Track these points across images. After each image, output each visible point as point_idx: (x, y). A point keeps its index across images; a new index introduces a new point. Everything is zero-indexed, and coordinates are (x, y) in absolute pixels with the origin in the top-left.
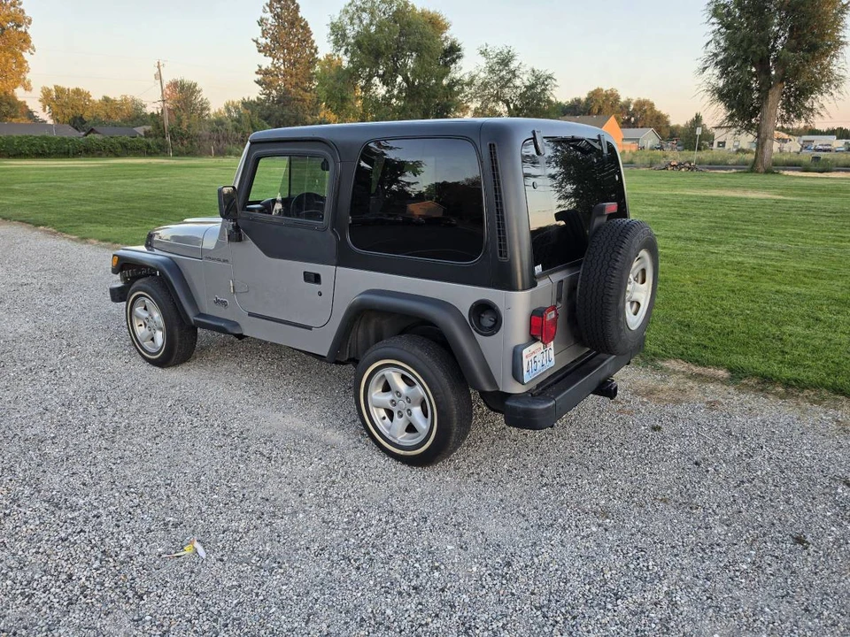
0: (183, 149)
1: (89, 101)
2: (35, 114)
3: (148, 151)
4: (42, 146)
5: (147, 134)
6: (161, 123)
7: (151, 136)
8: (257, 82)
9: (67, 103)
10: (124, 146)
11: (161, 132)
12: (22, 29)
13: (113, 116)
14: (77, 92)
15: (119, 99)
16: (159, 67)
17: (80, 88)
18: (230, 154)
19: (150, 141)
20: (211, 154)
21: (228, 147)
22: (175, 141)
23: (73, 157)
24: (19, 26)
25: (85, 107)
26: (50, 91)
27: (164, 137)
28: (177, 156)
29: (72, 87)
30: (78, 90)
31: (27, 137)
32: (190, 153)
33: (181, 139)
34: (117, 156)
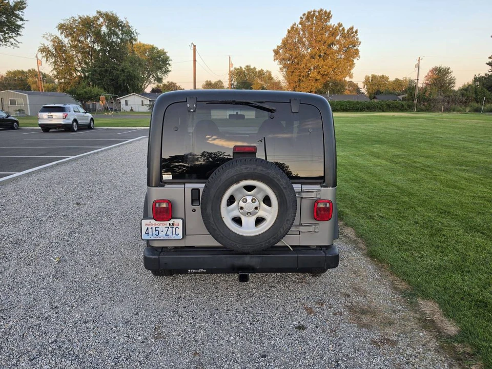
0: (423, 107)
1: (387, 81)
2: (360, 90)
3: (402, 109)
4: (346, 106)
5: (404, 99)
6: (413, 93)
7: (405, 100)
8: (488, 64)
9: (376, 83)
10: (388, 106)
11: (412, 98)
12: (356, 48)
13: (396, 89)
14: (383, 77)
15: (402, 79)
16: (419, 60)
17: (384, 75)
18: (454, 111)
19: (404, 103)
20: (441, 111)
21: (454, 106)
22: (420, 103)
23: (360, 111)
24: (355, 46)
25: (384, 85)
26: (369, 77)
27: (413, 101)
28: (419, 111)
29: (380, 75)
30: (383, 76)
31: (340, 101)
32: (427, 110)
33: (424, 102)
34: (383, 111)
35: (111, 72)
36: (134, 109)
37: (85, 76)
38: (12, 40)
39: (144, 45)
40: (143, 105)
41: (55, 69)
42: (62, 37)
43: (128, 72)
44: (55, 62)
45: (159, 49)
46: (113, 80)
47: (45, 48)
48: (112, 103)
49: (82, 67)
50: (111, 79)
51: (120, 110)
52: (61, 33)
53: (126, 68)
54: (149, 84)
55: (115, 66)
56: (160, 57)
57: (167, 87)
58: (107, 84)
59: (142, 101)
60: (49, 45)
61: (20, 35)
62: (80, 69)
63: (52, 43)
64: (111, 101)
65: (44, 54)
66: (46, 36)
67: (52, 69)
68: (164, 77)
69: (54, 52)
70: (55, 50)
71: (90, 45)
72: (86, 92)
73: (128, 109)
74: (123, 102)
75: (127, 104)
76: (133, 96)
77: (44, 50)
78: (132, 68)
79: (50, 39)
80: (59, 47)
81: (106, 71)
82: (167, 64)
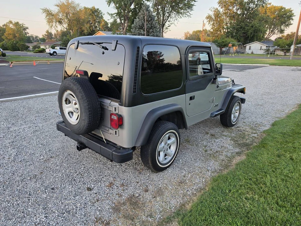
35: (244, 28)
36: (254, 52)
37: (228, 31)
38: (188, 13)
39: (275, 7)
40: (261, 49)
41: (212, 28)
42: (219, 8)
43: (256, 27)
44: (213, 24)
45: (286, 9)
46: (245, 33)
47: (210, 16)
48: (242, 48)
49: (227, 26)
50: (243, 33)
51: (245, 53)
52: (219, 6)
53: (255, 25)
54: (272, 35)
55: (248, 24)
56: (286, 14)
57: (290, 36)
58: (240, 36)
59: (261, 47)
60: (212, 14)
61: (193, 10)
62: (225, 27)
63: (214, 13)
64: (241, 47)
65: (208, 20)
66: (211, 9)
67: (211, 28)
68: (286, 29)
69: (214, 18)
70: (215, 17)
71: (235, 11)
72: (223, 42)
73: (250, 52)
74: (248, 47)
75: (250, 49)
76: (256, 43)
77: (209, 17)
78: (258, 25)
79: (213, 10)
80: (217, 14)
81: (241, 27)
82: (291, 19)
